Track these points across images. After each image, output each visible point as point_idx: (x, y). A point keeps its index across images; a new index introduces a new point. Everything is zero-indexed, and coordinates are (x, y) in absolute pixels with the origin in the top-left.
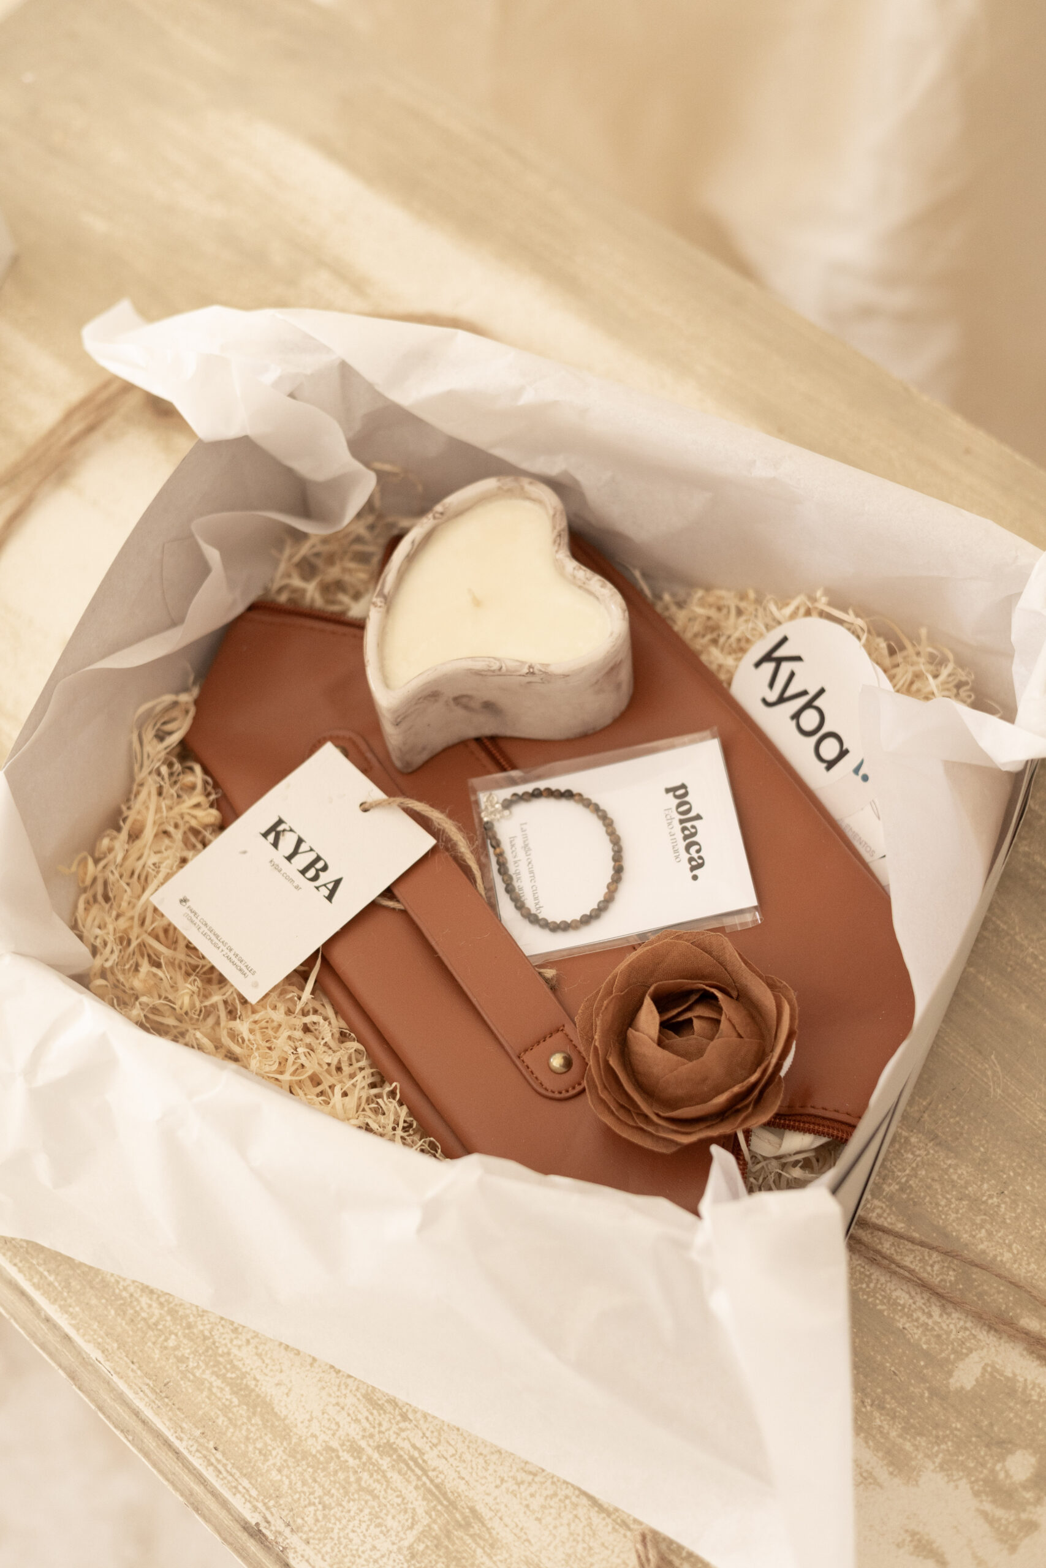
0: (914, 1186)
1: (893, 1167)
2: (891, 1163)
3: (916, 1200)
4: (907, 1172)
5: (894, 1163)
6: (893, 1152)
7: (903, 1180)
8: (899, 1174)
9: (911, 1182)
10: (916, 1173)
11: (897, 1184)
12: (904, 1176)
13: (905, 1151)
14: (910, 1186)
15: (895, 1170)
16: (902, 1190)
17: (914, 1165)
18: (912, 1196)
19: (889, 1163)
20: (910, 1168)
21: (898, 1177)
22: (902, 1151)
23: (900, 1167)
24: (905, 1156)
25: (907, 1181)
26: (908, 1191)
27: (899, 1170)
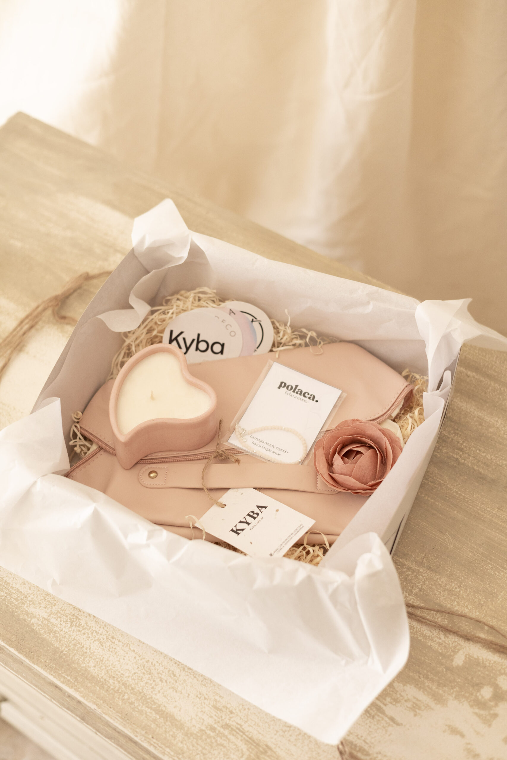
0: (425, 588)
1: (415, 582)
2: (414, 581)
3: (427, 594)
4: (421, 583)
5: (415, 580)
6: (414, 576)
7: (420, 587)
8: (418, 584)
9: (423, 587)
10: (425, 583)
11: (418, 588)
12: (420, 585)
13: (419, 575)
14: (423, 589)
15: (416, 583)
16: (420, 591)
17: (423, 580)
18: (425, 592)
19: (413, 581)
20: (422, 582)
21: (418, 586)
22: (418, 575)
23: (418, 582)
24: (419, 577)
25: (422, 587)
26: (423, 591)
27: (418, 583)
